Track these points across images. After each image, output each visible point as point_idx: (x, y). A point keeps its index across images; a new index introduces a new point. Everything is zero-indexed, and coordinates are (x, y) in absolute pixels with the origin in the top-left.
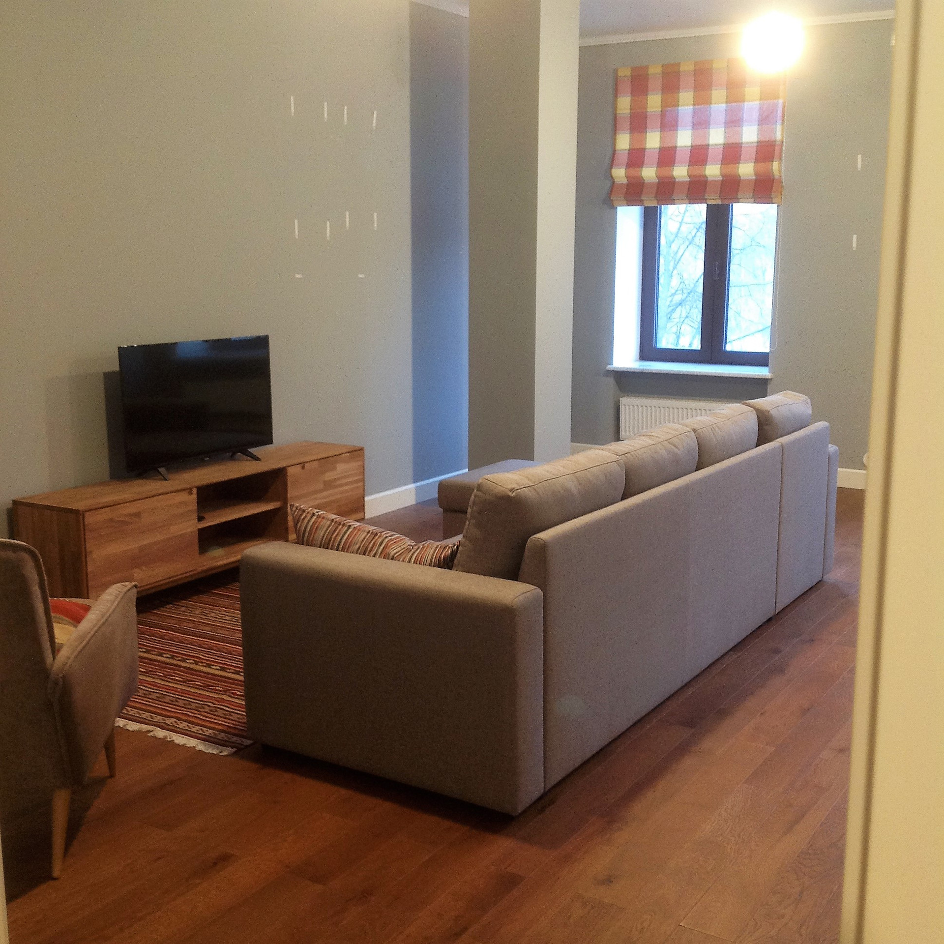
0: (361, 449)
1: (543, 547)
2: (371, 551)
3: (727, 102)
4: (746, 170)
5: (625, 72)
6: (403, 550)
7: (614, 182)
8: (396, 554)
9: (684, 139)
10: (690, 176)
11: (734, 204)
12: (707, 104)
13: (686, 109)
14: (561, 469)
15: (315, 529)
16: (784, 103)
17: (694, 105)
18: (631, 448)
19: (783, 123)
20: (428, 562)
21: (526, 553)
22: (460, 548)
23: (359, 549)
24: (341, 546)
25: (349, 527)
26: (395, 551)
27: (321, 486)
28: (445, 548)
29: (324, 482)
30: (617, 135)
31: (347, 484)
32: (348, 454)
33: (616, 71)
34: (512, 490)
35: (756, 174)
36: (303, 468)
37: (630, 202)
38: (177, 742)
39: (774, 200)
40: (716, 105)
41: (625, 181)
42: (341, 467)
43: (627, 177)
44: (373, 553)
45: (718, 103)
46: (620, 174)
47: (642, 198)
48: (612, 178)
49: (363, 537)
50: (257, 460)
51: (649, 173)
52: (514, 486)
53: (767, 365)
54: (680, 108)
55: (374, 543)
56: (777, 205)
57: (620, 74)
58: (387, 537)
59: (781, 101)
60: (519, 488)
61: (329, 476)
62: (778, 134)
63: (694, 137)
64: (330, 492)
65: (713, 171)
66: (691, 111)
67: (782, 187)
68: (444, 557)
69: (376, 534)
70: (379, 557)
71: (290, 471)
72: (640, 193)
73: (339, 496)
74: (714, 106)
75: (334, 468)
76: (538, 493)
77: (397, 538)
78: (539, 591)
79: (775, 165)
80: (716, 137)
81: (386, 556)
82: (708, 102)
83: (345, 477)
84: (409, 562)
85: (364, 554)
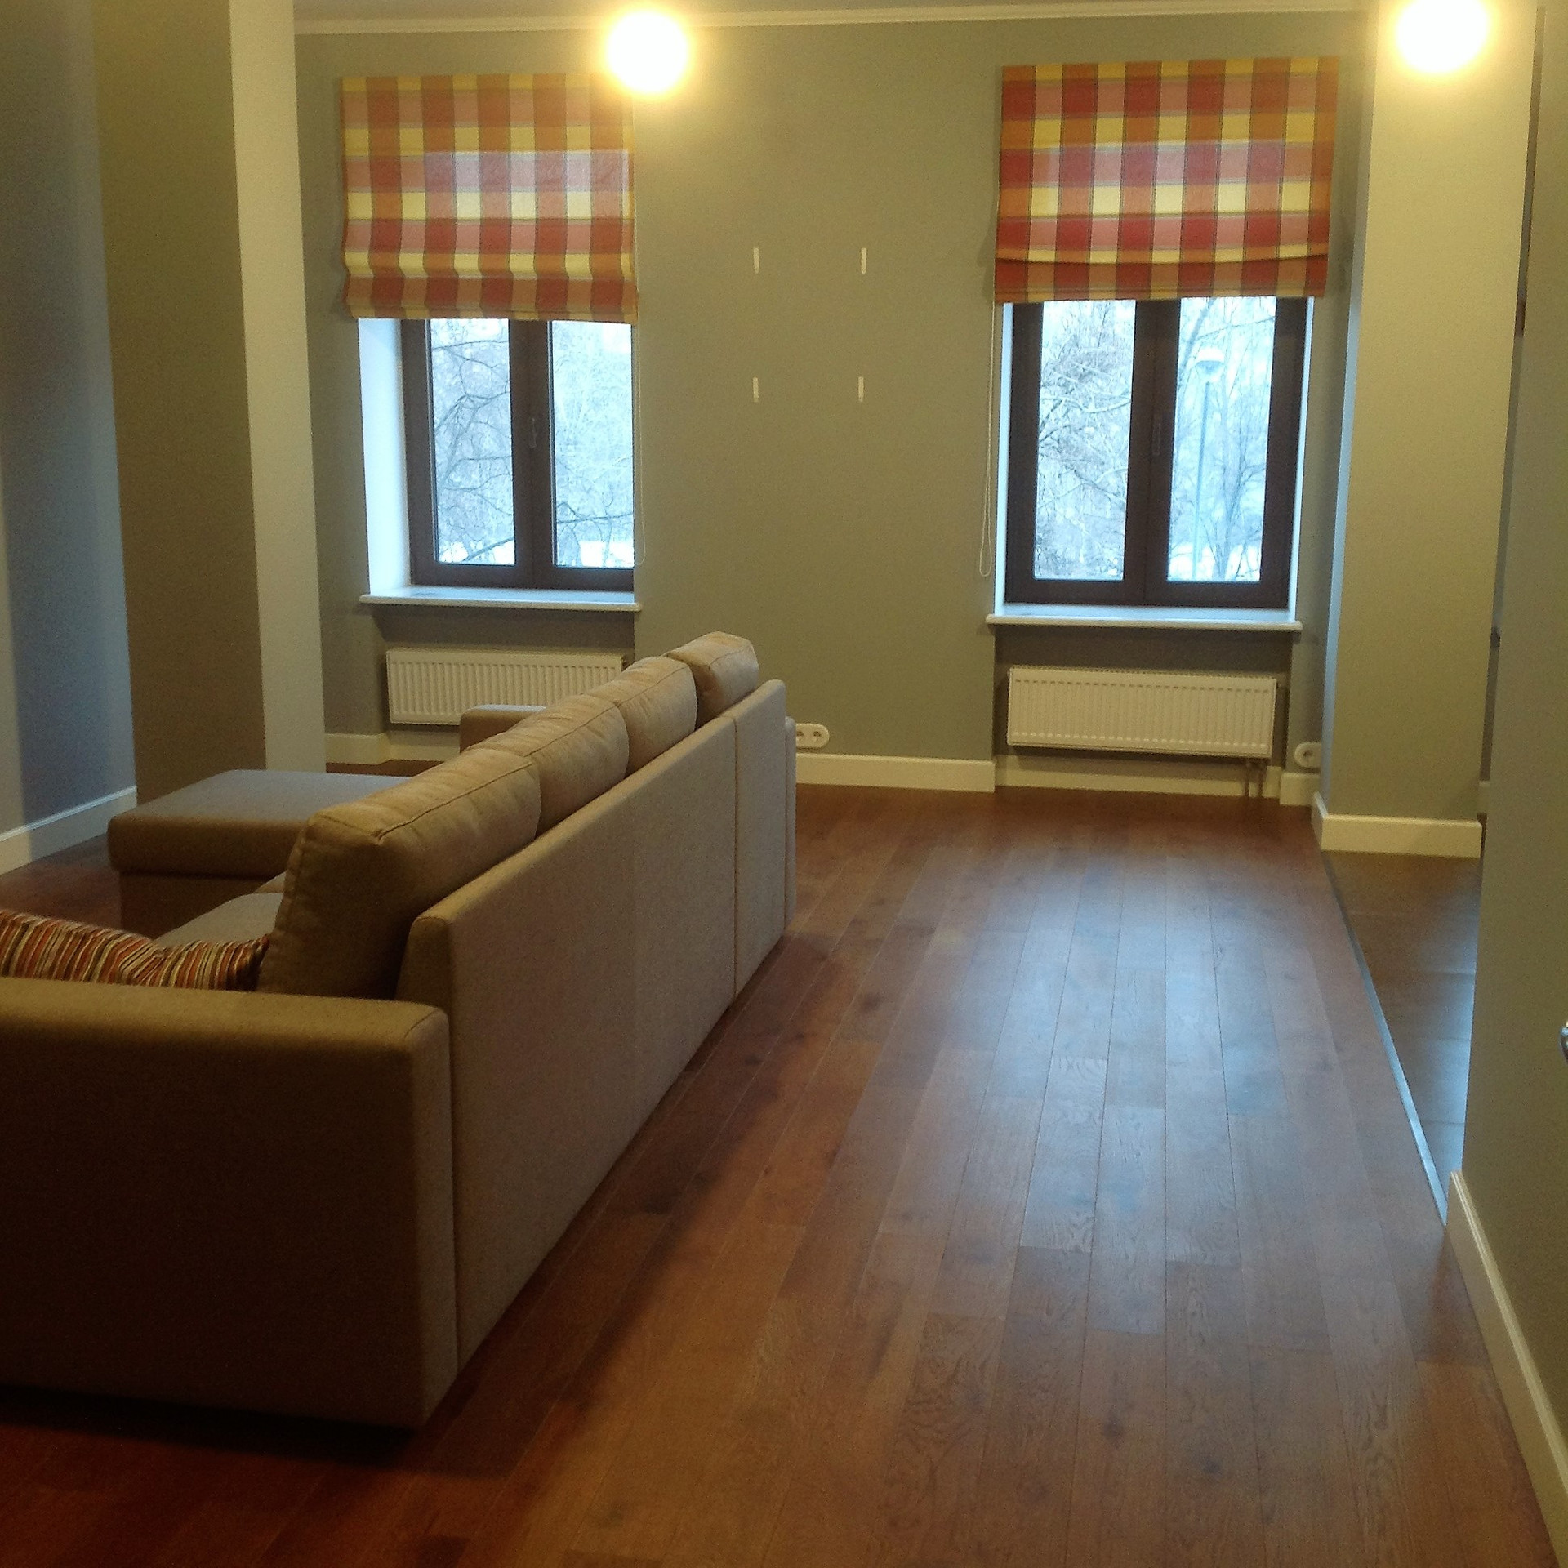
1: (443, 933)
2: (78, 971)
3: (536, 149)
4: (577, 264)
5: (356, 86)
6: (147, 963)
7: (349, 275)
8: (134, 971)
9: (468, 206)
10: (482, 271)
11: (554, 322)
12: (503, 149)
13: (467, 159)
14: (444, 787)
16: (631, 156)
17: (481, 149)
18: (538, 741)
19: (631, 190)
20: (206, 981)
21: (411, 947)
22: (272, 949)
23: (53, 966)
24: (14, 966)
25: (26, 927)
26: (131, 967)
28: (237, 951)
30: (349, 194)
33: (339, 83)
34: (378, 834)
35: (594, 273)
37: (380, 314)
39: (626, 317)
40: (518, 153)
41: (369, 273)
43: (372, 267)
44: (83, 976)
45: (521, 149)
46: (359, 260)
47: (402, 305)
48: (345, 267)
49: (56, 947)
51: (412, 262)
52: (379, 826)
53: (631, 590)
54: (457, 153)
55: (85, 956)
56: (629, 326)
57: (347, 88)
58: (108, 941)
59: (626, 152)
60: (388, 829)
62: (626, 206)
63: (484, 205)
65: (522, 264)
66: (477, 159)
67: (637, 296)
68: (240, 970)
69: (85, 938)
70: (99, 981)
72: (399, 297)
74: (515, 154)
76: (420, 835)
77: (130, 940)
78: (441, 1015)
79: (625, 259)
80: (523, 206)
81: (115, 978)
82: (505, 146)
84: (166, 983)
85: (66, 977)
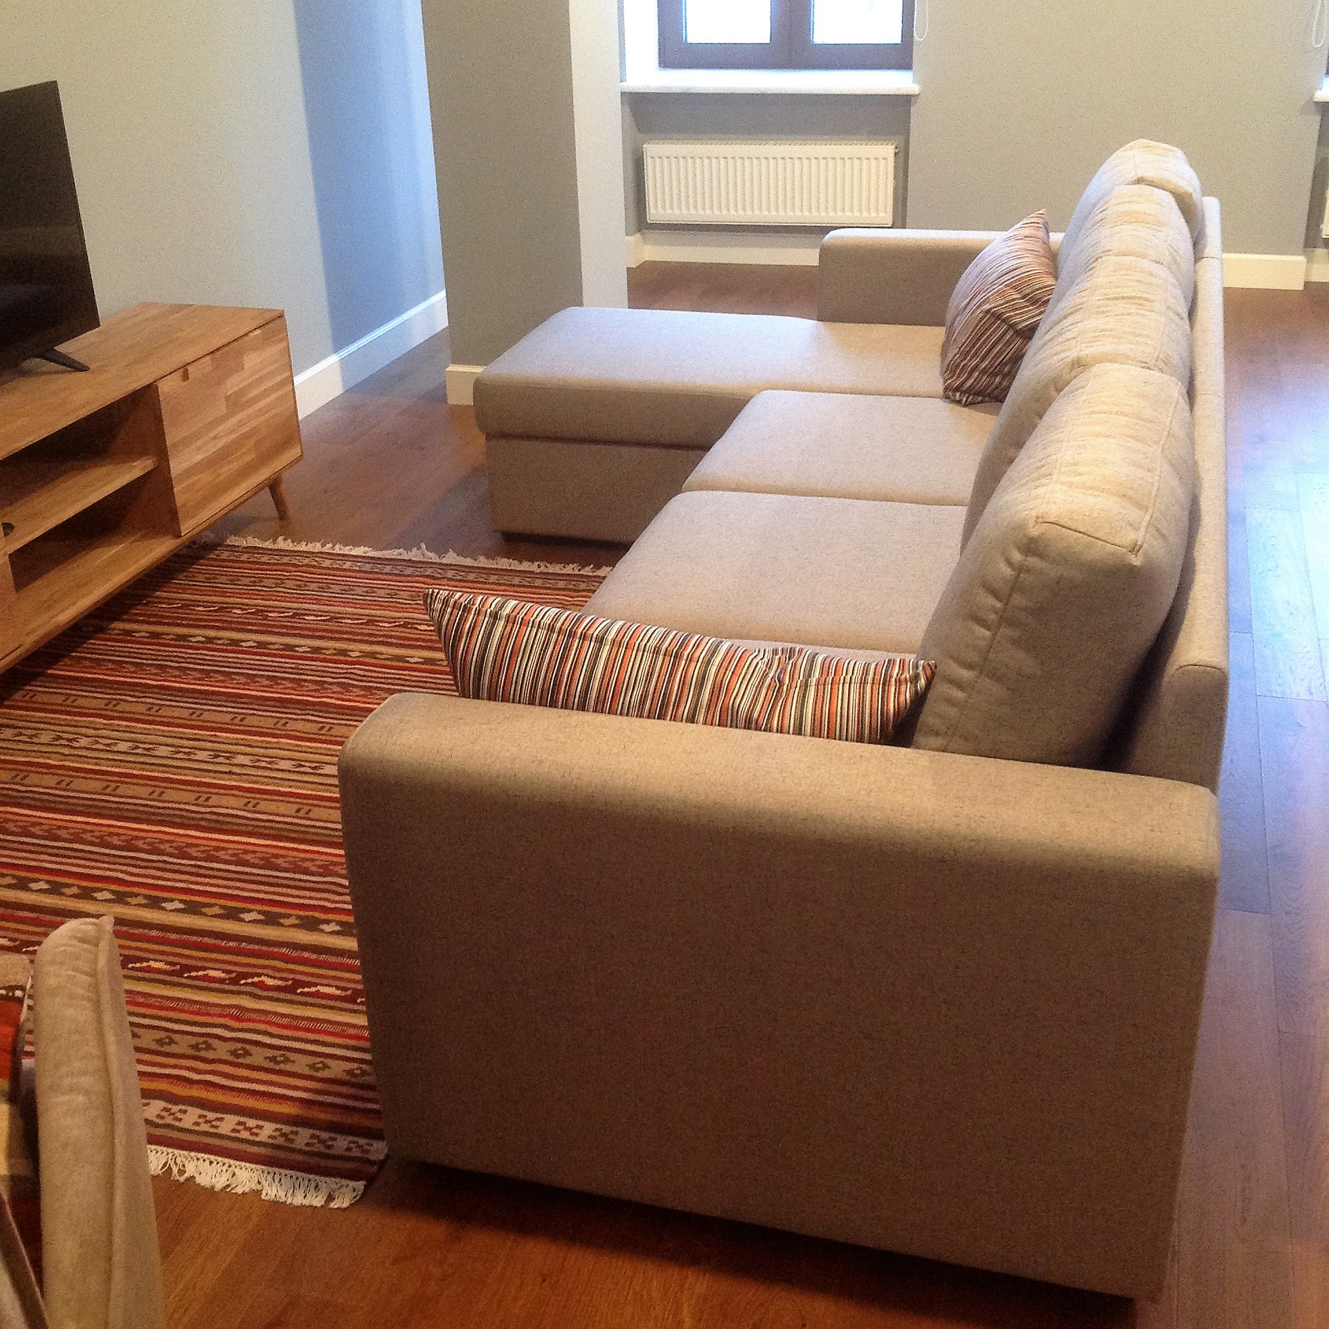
0: (281, 316)
2: (678, 704)
15: (510, 654)
23: (642, 701)
24: (592, 698)
27: (223, 409)
29: (227, 398)
31: (266, 393)
32: (258, 331)
36: (186, 377)
38: (203, 1180)
42: (252, 361)
44: (685, 709)
49: (645, 666)
50: (81, 371)
55: (682, 680)
61: (233, 384)
64: (241, 416)
70: (706, 722)
71: (164, 388)
73: (255, 423)
75: (241, 367)
83: (260, 381)
85: (663, 716)
